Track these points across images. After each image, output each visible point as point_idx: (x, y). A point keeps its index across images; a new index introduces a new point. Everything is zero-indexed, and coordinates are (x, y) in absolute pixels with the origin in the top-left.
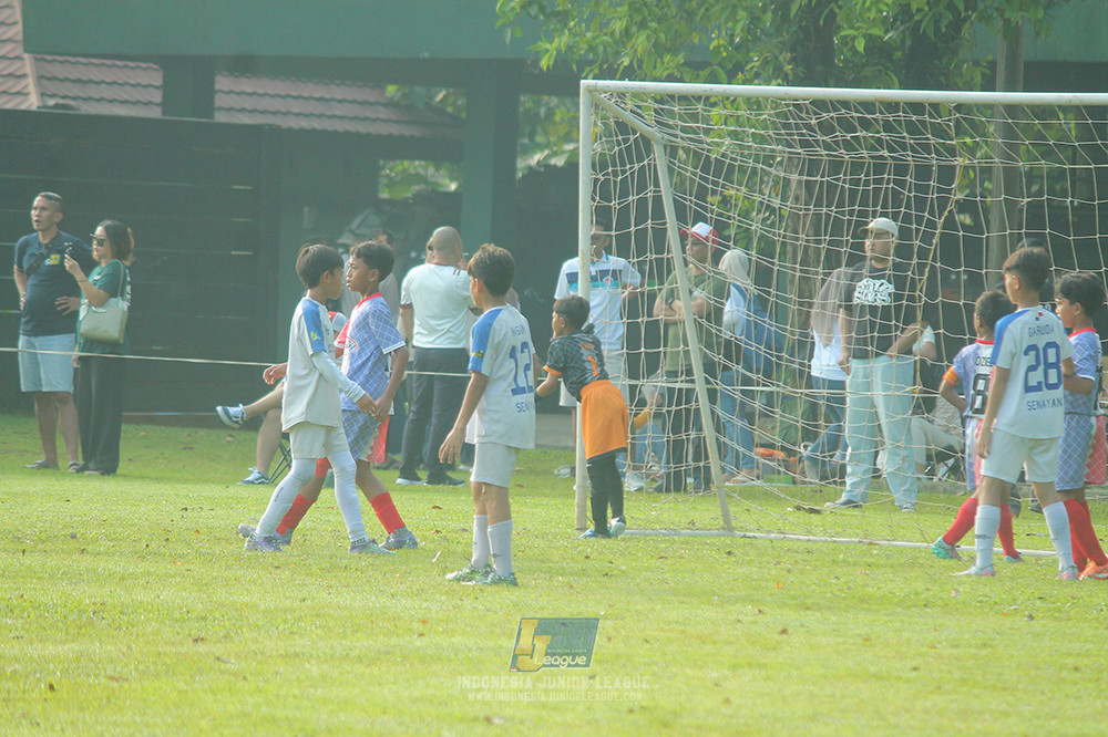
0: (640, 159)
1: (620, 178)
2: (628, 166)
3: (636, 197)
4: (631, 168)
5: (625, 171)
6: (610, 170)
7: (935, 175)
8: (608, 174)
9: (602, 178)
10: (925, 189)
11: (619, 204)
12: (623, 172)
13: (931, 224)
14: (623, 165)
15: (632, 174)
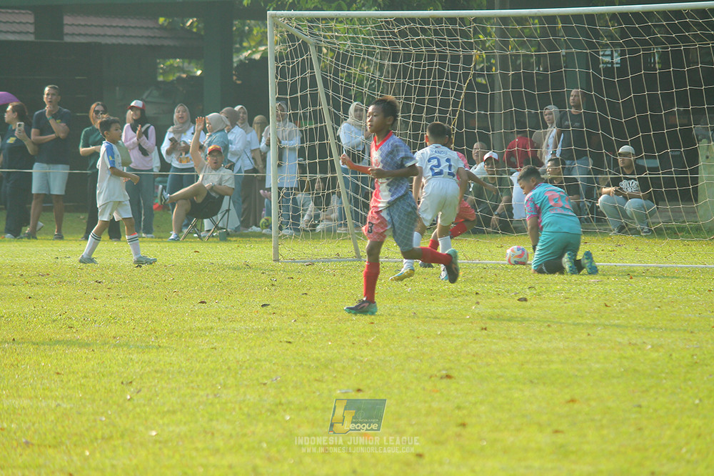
0: (302, 55)
1: (290, 66)
2: (295, 59)
3: (300, 76)
4: (297, 61)
5: (294, 62)
6: (285, 61)
7: (461, 60)
8: (284, 64)
9: (281, 66)
11: (291, 80)
13: (460, 88)
14: (293, 59)
15: (298, 63)
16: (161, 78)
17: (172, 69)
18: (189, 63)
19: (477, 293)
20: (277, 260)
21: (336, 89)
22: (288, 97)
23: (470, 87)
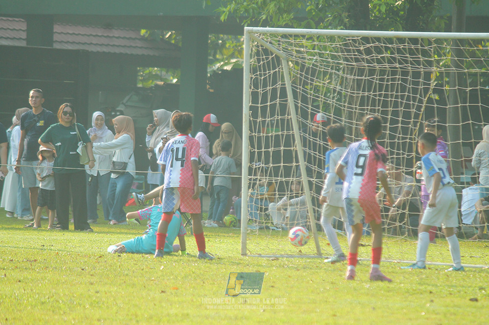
0: (274, 68)
1: (263, 77)
2: (268, 72)
3: (271, 88)
4: (269, 73)
5: (266, 74)
6: (258, 73)
7: (422, 76)
8: (257, 75)
9: (254, 77)
10: (417, 83)
11: (263, 91)
12: (265, 74)
13: (421, 101)
14: (265, 70)
15: (270, 76)
16: (140, 85)
17: (151, 77)
18: (167, 72)
19: (431, 292)
20: (244, 254)
21: (305, 100)
22: (259, 105)
23: (430, 100)
